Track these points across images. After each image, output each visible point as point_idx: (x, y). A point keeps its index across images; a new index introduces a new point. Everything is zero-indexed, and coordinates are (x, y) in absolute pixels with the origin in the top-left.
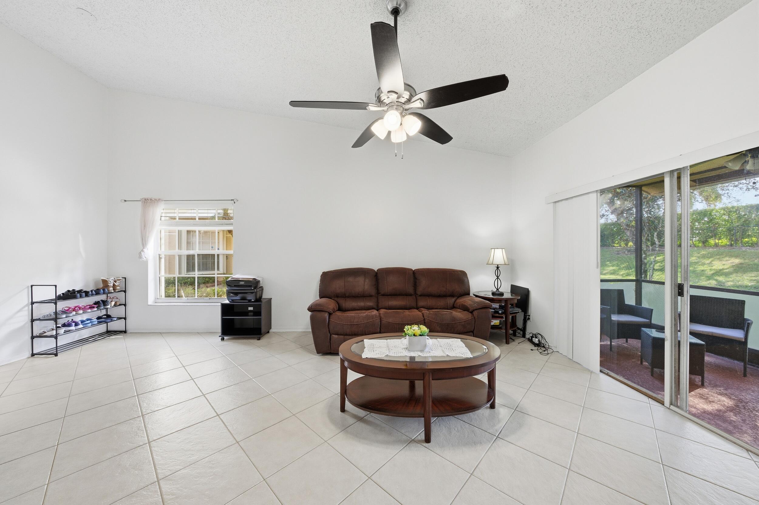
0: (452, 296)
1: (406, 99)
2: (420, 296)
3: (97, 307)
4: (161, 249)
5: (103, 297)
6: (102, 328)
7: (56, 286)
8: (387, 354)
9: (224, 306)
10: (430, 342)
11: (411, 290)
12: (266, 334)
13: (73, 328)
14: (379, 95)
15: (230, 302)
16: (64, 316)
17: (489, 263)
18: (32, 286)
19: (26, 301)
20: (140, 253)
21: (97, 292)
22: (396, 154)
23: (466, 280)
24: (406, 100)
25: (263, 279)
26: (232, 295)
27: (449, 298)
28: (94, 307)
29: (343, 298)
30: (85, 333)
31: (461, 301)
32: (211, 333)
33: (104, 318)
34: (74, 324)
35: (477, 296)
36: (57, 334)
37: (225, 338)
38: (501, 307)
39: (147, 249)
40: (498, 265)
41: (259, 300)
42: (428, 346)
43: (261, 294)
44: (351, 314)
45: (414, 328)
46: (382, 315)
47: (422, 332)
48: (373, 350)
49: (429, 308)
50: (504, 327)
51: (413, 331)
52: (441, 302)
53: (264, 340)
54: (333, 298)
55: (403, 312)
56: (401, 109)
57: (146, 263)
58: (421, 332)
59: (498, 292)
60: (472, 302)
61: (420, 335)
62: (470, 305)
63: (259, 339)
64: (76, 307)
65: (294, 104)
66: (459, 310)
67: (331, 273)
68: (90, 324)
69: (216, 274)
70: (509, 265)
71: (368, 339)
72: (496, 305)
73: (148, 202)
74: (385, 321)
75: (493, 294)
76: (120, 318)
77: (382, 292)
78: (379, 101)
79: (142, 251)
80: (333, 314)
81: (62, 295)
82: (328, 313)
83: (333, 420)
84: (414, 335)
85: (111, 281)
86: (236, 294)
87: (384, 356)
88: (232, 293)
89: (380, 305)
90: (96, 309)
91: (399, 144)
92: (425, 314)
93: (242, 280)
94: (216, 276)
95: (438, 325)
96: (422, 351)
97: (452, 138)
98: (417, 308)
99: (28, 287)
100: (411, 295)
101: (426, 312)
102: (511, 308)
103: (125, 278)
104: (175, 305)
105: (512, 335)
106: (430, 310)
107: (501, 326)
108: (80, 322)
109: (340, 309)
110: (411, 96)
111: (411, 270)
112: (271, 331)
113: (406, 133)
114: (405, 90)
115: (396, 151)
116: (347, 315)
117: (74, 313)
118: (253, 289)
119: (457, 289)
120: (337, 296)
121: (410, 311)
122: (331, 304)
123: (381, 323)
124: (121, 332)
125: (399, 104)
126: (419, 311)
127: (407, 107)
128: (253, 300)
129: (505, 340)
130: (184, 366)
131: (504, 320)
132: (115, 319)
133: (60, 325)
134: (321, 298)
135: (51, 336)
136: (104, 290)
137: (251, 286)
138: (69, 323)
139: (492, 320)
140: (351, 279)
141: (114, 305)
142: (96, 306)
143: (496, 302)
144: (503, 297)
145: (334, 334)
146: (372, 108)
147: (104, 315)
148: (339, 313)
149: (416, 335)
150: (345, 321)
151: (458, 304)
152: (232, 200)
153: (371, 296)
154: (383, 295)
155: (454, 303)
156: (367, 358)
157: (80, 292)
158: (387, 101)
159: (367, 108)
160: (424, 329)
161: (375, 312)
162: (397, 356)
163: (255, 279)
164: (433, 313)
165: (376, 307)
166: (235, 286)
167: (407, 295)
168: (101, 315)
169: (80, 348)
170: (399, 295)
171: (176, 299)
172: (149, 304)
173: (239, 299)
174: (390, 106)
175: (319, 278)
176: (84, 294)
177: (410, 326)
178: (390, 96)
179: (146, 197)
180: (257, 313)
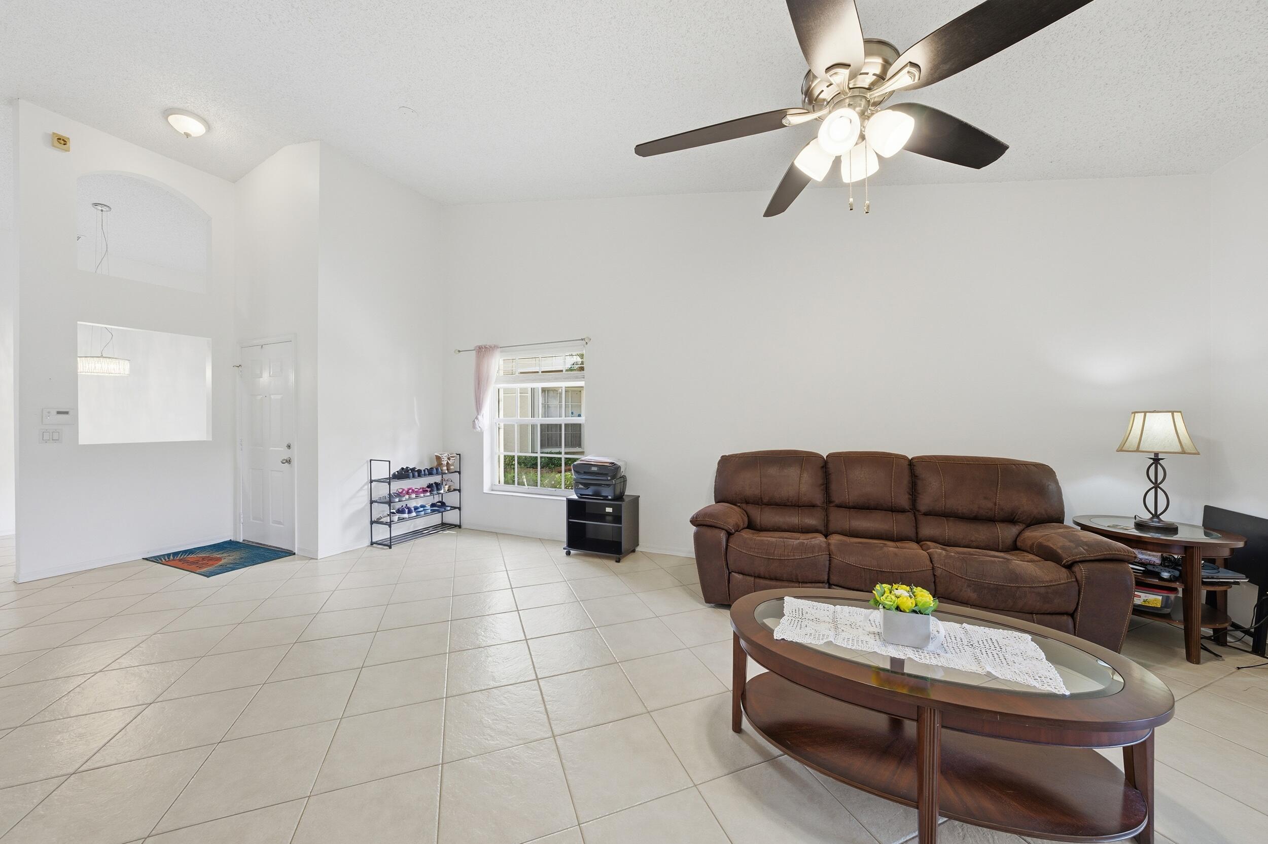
0: (1010, 519)
1: (874, 75)
2: (926, 514)
3: (430, 491)
4: (499, 417)
5: (437, 479)
6: (436, 519)
7: (389, 462)
8: (829, 640)
9: (570, 502)
10: (941, 628)
11: (903, 500)
12: (629, 554)
13: (406, 516)
14: (810, 87)
15: (578, 497)
16: (397, 500)
17: (1124, 449)
18: (371, 460)
19: (366, 479)
20: (474, 421)
21: (430, 472)
22: (851, 205)
23: (1052, 487)
24: (875, 77)
25: (626, 464)
26: (581, 486)
27: (1001, 525)
28: (427, 491)
29: (757, 506)
30: (420, 523)
31: (1036, 534)
32: (554, 541)
33: (438, 506)
34: (407, 510)
35: (1084, 528)
36: (391, 521)
37: (572, 552)
38: (1167, 562)
39: (483, 415)
40: (1156, 454)
41: (620, 497)
42: (935, 637)
43: (622, 488)
44: (769, 539)
45: (897, 592)
46: (832, 547)
47: (920, 605)
48: (799, 625)
49: (947, 543)
50: (1181, 616)
51: (893, 597)
52: (982, 533)
53: (626, 564)
54: (739, 505)
55: (882, 545)
56: (863, 102)
57: (481, 434)
58: (916, 605)
59: (1159, 522)
60: (1071, 541)
61: (914, 611)
62: (1063, 548)
63: (618, 561)
64: (409, 489)
65: (644, 150)
66: (1031, 556)
67: (737, 458)
68: (423, 513)
69: (563, 453)
70: (1198, 454)
71: (795, 597)
72: (1150, 555)
73: (483, 351)
74: (838, 559)
75: (1140, 526)
76: (455, 508)
77: (837, 499)
78: (811, 100)
79: (477, 418)
80: (735, 535)
81: (397, 473)
82: (726, 532)
83: (716, 746)
84: (898, 608)
85: (445, 458)
86: (587, 486)
87: (822, 642)
88: (582, 484)
89: (833, 526)
90: (428, 494)
91: (861, 184)
92: (936, 558)
93: (595, 463)
94: (563, 456)
95: (970, 586)
96: (917, 648)
97: (1006, 148)
98: (918, 541)
99: (368, 461)
100: (903, 511)
101: (937, 551)
102: (1204, 567)
103: (460, 455)
104: (512, 496)
105: (1212, 640)
106: (948, 548)
107: (1167, 611)
108: (413, 509)
109: (751, 526)
110: (887, 64)
111: (904, 458)
112: (638, 549)
113: (876, 153)
114: (868, 54)
115: (851, 200)
116: (762, 540)
117: (407, 497)
118: (609, 480)
119: (1025, 504)
120: (746, 501)
121: (899, 544)
122: (733, 516)
123: (830, 564)
124: (456, 526)
125: (856, 92)
126: (921, 546)
127: (876, 94)
128: (610, 497)
129: (1184, 651)
130: (513, 587)
131: (1180, 595)
132: (449, 508)
133: (394, 511)
134: (717, 501)
135: (386, 524)
136: (437, 469)
137: (606, 475)
138: (403, 508)
139: (1136, 593)
140: (773, 471)
141: (448, 490)
142: (429, 489)
143: (1149, 547)
144: (1175, 538)
145: (736, 572)
146: (793, 120)
147: (438, 502)
148: (747, 535)
149: (902, 608)
150: (756, 550)
151: (1029, 543)
152: (582, 340)
153: (814, 506)
154: (839, 506)
155: (1017, 537)
156: (783, 639)
157: (413, 470)
158: (827, 95)
159: (784, 122)
160: (925, 597)
161: (820, 539)
162: (853, 648)
163: (613, 463)
164: (957, 556)
165: (822, 528)
166: (585, 473)
167: (894, 510)
168: (435, 501)
169: (412, 542)
170: (876, 509)
171: (515, 487)
172: (484, 492)
173: (591, 494)
174: (836, 101)
175: (714, 467)
176: (416, 474)
177: (890, 586)
178: (832, 80)
179: (480, 344)
180: (617, 518)
